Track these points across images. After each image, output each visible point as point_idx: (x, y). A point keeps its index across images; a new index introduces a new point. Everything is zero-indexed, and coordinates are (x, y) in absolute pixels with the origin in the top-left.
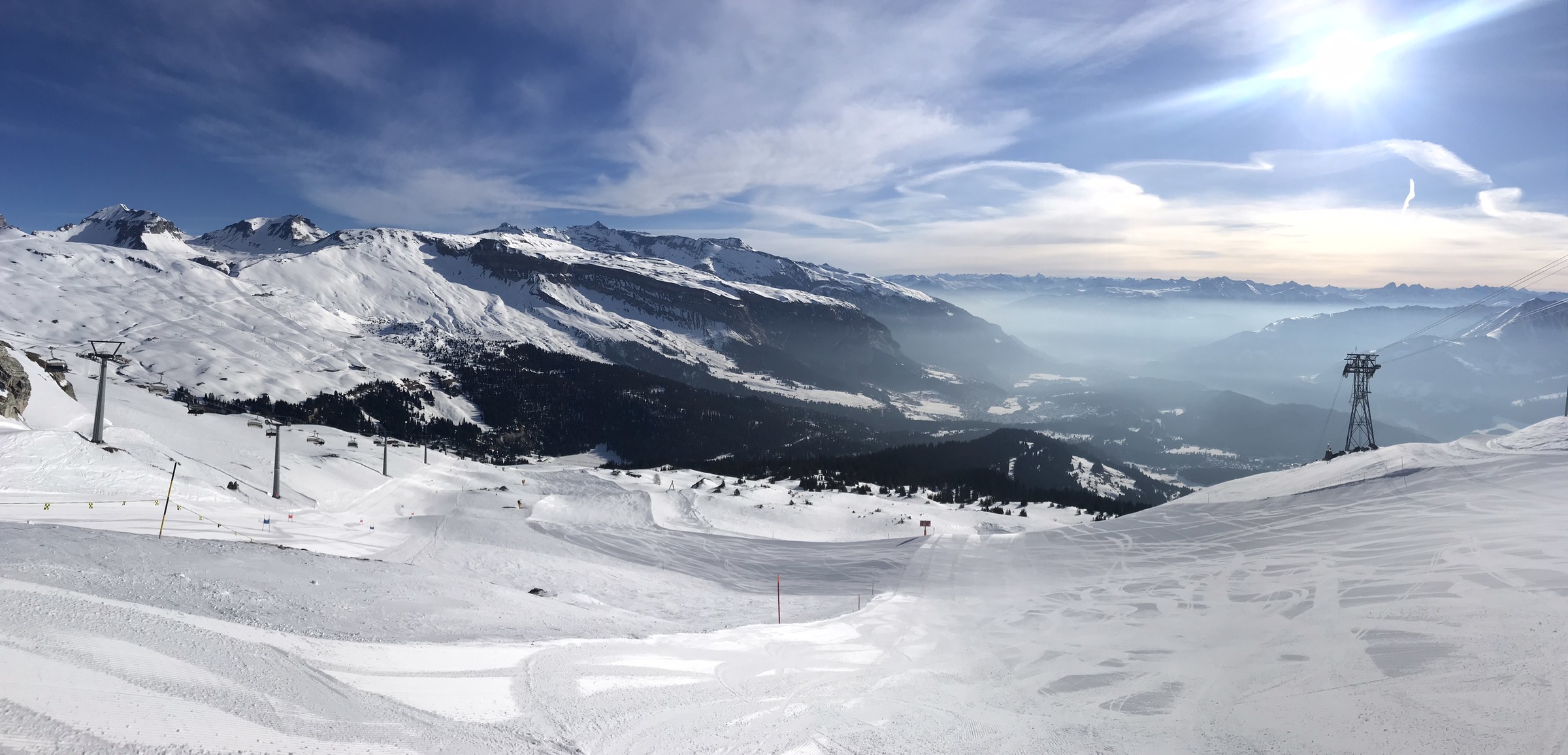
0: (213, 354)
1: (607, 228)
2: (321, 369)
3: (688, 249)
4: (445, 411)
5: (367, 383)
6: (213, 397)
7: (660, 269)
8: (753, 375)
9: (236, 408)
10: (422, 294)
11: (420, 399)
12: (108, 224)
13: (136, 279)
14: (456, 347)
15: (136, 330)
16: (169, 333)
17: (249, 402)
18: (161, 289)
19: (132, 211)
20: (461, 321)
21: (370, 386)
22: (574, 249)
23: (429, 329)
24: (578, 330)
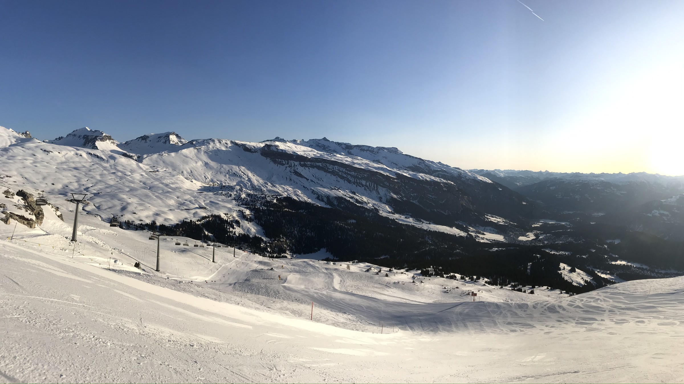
0: (129, 201)
1: (329, 141)
2: (183, 209)
3: (371, 152)
4: (246, 230)
5: (207, 216)
6: (129, 222)
7: (355, 161)
8: (401, 216)
9: (141, 227)
10: (235, 171)
11: (234, 224)
12: (79, 137)
13: (93, 163)
14: (252, 198)
15: (92, 188)
16: (108, 190)
17: (147, 225)
18: (105, 168)
19: (91, 130)
20: (255, 184)
21: (208, 217)
22: (312, 150)
23: (238, 189)
24: (313, 190)
